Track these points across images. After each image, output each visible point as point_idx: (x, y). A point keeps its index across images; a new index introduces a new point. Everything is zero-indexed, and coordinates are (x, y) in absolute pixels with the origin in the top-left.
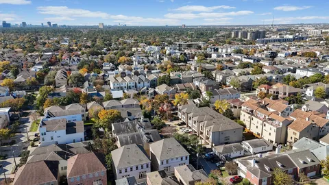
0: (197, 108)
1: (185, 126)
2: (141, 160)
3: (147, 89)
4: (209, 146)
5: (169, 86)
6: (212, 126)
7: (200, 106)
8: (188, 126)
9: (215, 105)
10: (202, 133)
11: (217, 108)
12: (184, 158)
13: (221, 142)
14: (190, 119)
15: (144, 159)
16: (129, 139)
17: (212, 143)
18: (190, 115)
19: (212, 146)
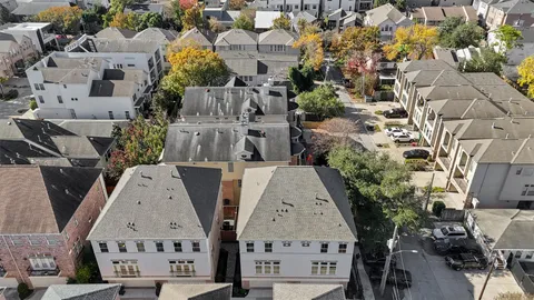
0: (455, 75)
1: (404, 121)
2: (173, 226)
3: (343, 14)
4: (455, 202)
5: (402, 10)
6: (486, 143)
7: (471, 69)
8: (411, 122)
9: (519, 70)
10: (444, 155)
11: (522, 81)
12: (334, 248)
13: (504, 196)
14: (421, 104)
15: (185, 221)
16: (195, 139)
17: (471, 195)
18: (424, 93)
19: (469, 206)
